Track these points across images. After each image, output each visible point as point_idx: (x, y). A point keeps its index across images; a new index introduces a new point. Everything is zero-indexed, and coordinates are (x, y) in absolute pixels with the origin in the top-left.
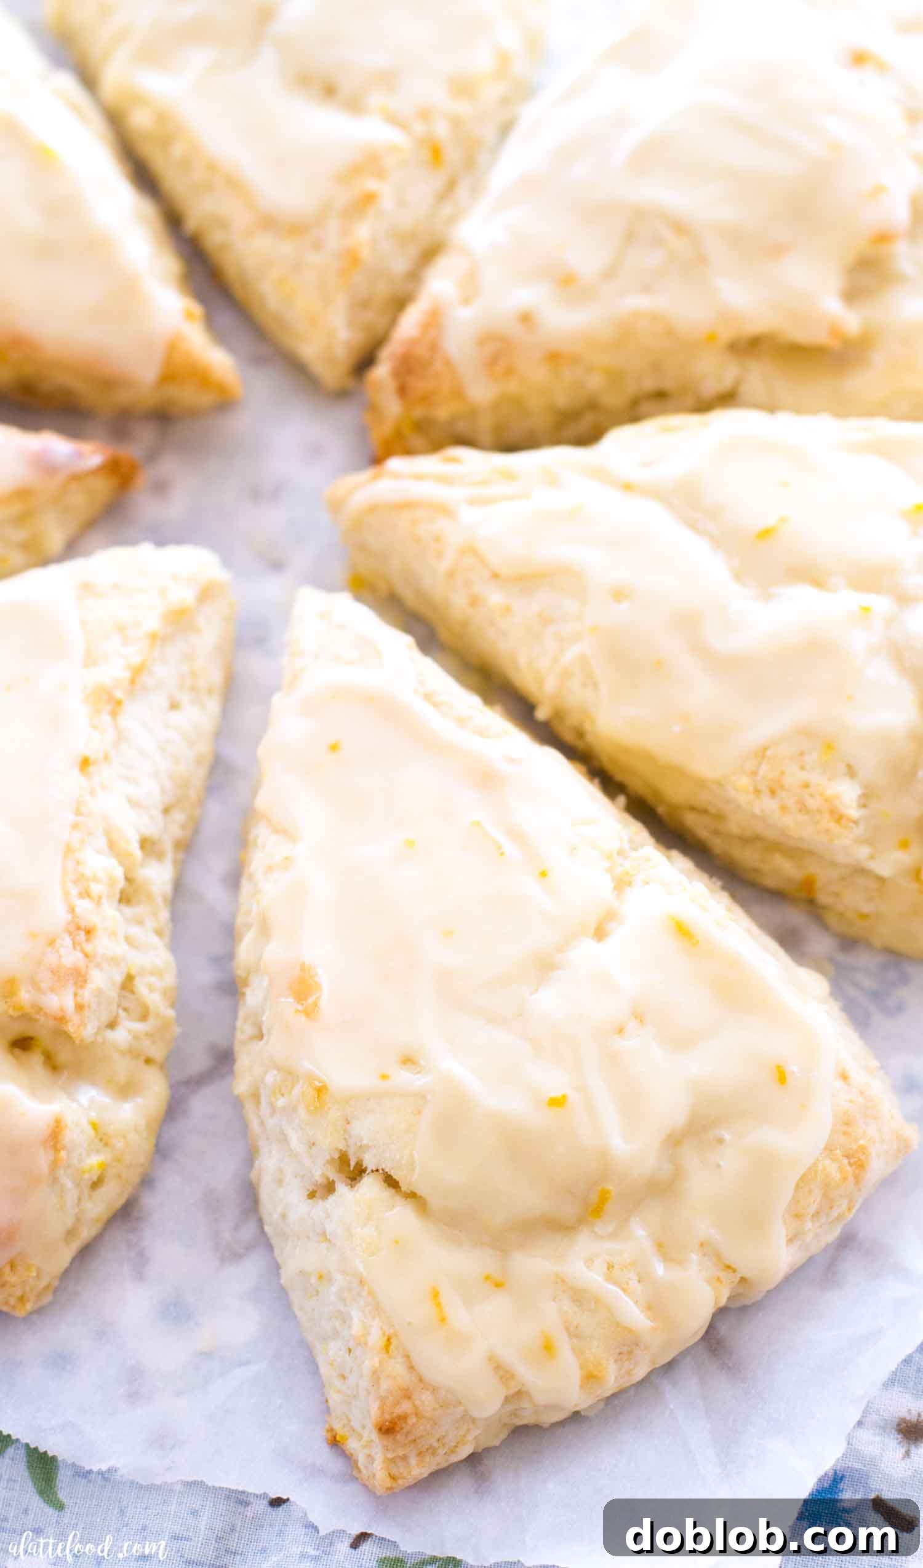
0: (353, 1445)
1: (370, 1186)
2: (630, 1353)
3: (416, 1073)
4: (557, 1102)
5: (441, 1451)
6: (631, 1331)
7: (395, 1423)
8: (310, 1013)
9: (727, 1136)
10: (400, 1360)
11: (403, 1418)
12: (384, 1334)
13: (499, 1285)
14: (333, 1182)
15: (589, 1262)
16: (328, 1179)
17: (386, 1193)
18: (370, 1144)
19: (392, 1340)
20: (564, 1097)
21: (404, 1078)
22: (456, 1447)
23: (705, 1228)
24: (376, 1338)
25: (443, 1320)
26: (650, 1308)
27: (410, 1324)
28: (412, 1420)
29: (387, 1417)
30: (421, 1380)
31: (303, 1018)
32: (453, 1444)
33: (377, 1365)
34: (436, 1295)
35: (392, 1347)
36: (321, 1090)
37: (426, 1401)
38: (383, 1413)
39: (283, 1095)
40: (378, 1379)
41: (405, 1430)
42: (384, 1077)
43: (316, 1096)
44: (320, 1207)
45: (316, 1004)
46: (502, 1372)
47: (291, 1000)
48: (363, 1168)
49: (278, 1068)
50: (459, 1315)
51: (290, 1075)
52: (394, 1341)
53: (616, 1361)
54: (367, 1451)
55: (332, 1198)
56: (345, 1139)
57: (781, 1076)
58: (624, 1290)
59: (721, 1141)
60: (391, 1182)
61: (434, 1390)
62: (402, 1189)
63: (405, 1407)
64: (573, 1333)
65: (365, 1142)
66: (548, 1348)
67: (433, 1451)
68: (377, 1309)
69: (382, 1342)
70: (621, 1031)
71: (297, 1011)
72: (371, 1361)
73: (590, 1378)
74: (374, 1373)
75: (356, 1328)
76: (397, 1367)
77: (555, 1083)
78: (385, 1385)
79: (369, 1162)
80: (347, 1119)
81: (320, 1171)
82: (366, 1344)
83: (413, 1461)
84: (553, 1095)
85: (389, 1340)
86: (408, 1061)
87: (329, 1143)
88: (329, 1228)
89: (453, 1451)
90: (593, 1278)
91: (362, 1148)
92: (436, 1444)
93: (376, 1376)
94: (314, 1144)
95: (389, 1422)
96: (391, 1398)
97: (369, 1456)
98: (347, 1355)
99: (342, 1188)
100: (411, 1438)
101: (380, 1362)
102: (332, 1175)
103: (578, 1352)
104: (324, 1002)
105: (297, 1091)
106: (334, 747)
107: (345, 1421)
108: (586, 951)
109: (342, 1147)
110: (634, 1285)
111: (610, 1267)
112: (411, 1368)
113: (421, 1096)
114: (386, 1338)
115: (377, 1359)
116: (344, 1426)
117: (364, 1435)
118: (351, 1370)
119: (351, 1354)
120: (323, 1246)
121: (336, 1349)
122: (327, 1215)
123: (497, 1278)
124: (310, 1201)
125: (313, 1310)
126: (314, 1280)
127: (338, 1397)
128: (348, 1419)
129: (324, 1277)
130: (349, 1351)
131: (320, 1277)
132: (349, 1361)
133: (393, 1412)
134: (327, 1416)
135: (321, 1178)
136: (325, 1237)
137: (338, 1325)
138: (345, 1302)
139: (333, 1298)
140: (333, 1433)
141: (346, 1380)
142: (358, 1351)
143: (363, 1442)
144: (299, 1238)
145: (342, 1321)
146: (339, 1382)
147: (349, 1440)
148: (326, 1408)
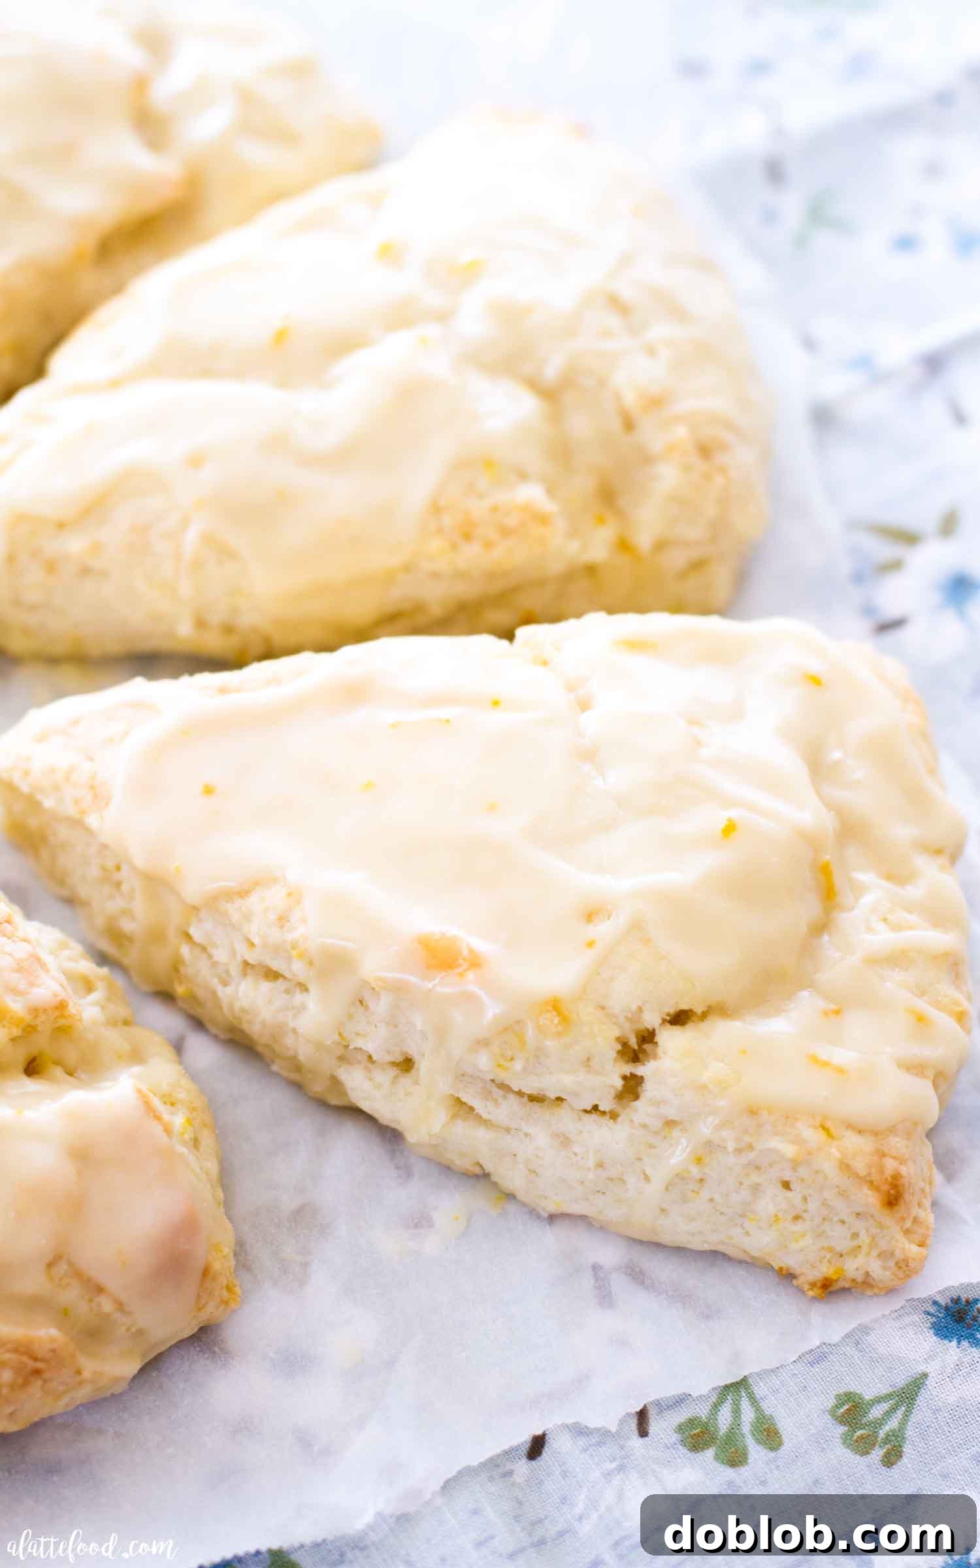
0: (853, 1267)
1: (670, 1040)
2: (957, 976)
3: (609, 917)
4: (730, 829)
5: (927, 1188)
7: (897, 1185)
8: (475, 962)
9: (836, 755)
10: (848, 1133)
11: (895, 1176)
12: (815, 1127)
13: (838, 1012)
14: (632, 1074)
15: (868, 930)
16: (625, 1078)
17: (685, 1032)
18: (639, 1004)
19: (826, 1126)
20: (729, 820)
21: (603, 930)
24: (812, 1136)
25: (840, 1070)
26: (935, 924)
27: (825, 1098)
28: (903, 1170)
29: (883, 1189)
30: (877, 1134)
31: (471, 974)
33: (838, 1155)
34: (815, 1061)
35: (833, 1130)
36: (555, 1006)
37: (895, 1144)
38: (877, 1189)
39: (512, 1059)
40: (848, 1166)
42: (591, 944)
43: (555, 1016)
44: (641, 1109)
45: (471, 951)
46: (912, 1067)
47: (442, 975)
48: (649, 1029)
49: (484, 1043)
50: (842, 1056)
51: (510, 1031)
52: (828, 1124)
53: (957, 990)
54: (875, 1253)
55: (645, 1088)
56: (615, 1024)
57: (815, 680)
58: (912, 928)
60: (679, 1018)
61: (890, 1130)
62: (698, 1011)
63: (889, 1165)
64: (919, 993)
65: (634, 1007)
66: (921, 1019)
67: (923, 1193)
68: (789, 1116)
69: (821, 1136)
71: (460, 975)
72: (828, 1161)
73: (961, 1018)
74: (840, 1167)
75: (787, 1151)
76: (853, 1142)
77: (709, 819)
78: (861, 1164)
79: (651, 1019)
80: (600, 1006)
81: (613, 1075)
82: (810, 1152)
84: (722, 826)
85: (823, 1128)
86: (590, 916)
87: (604, 1043)
88: (671, 1113)
90: (883, 938)
91: (633, 1018)
93: (845, 1167)
94: (588, 1059)
95: (889, 1190)
96: (873, 1172)
97: (879, 1255)
98: (788, 1192)
99: (645, 1070)
101: (837, 1149)
102: (628, 1069)
103: (939, 1006)
104: (476, 945)
105: (529, 1034)
106: (208, 790)
107: (828, 1256)
109: (617, 1033)
110: (910, 918)
111: (885, 921)
112: (861, 1132)
113: (636, 927)
114: (821, 1129)
115: (834, 1150)
116: (829, 1262)
117: (864, 1239)
118: (805, 1199)
119: (791, 1186)
120: (676, 1133)
121: (771, 1202)
122: (658, 1103)
123: (833, 1006)
124: (619, 1119)
125: (712, 1200)
126: (695, 1171)
127: (808, 1241)
128: (831, 1249)
129: (706, 1151)
130: (786, 1185)
131: (699, 1161)
132: (795, 1196)
133: (886, 1179)
134: (795, 1282)
135: (619, 1083)
136: (670, 1124)
137: (755, 1178)
138: (750, 1147)
139: (732, 1160)
140: (819, 1284)
141: (805, 1215)
142: (802, 1172)
143: (865, 1249)
144: (640, 1159)
145: (758, 1168)
146: (799, 1227)
147: (845, 1268)
148: (787, 1276)
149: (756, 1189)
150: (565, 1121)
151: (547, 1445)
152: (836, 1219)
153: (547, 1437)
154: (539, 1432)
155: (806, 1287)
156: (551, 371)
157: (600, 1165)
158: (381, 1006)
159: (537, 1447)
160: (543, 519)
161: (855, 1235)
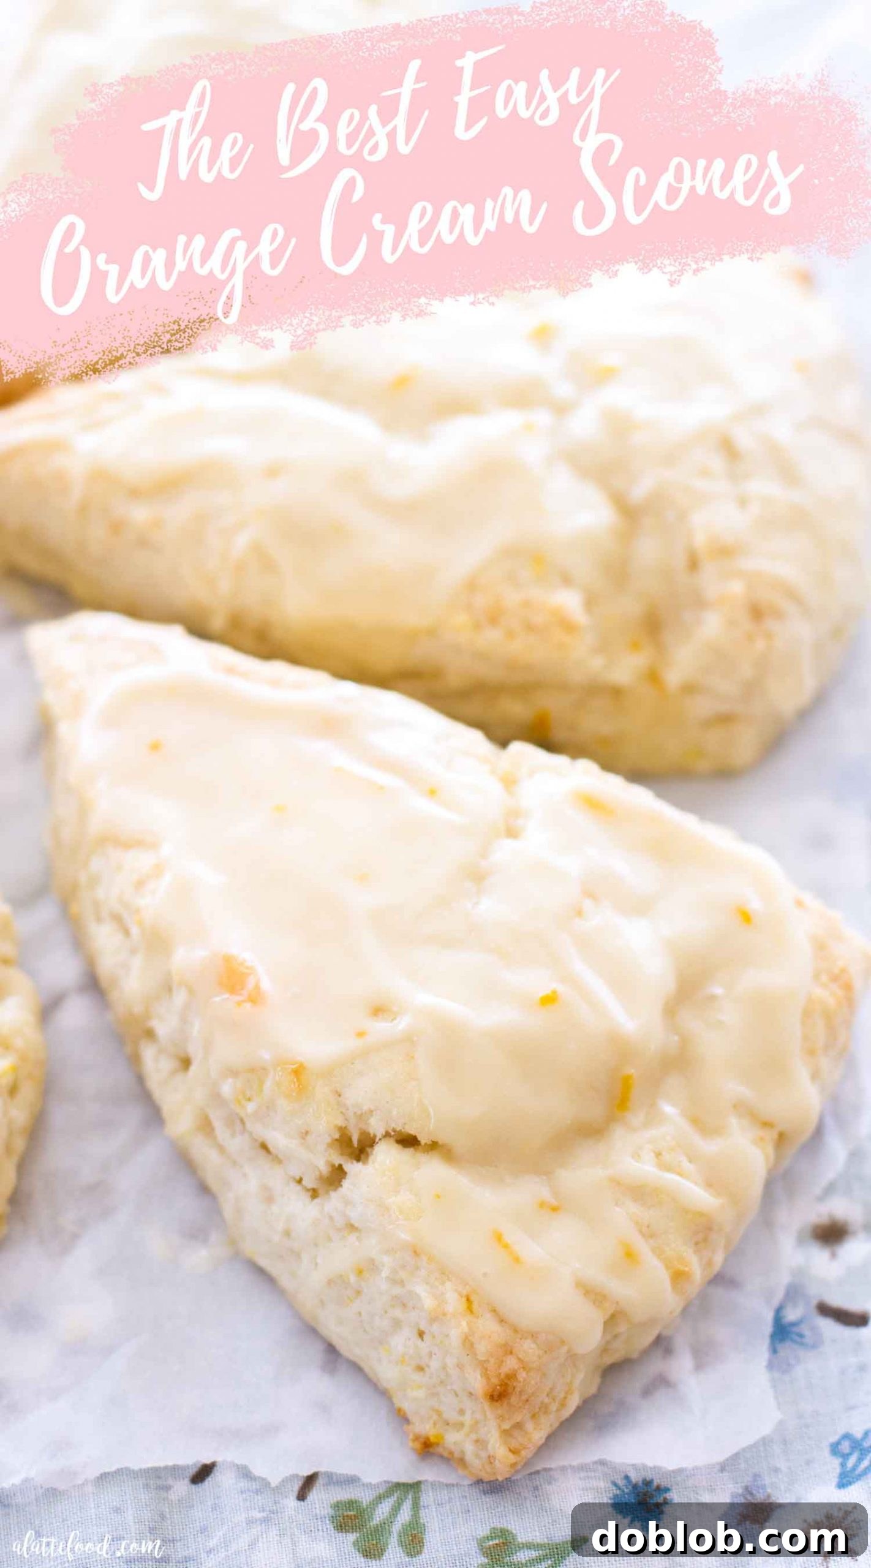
0: (453, 1439)
1: (385, 1155)
2: (705, 1240)
3: (393, 1020)
4: (550, 1000)
5: (554, 1407)
6: (701, 1214)
7: (506, 1384)
8: (256, 998)
9: (718, 991)
10: (489, 1316)
11: (512, 1376)
12: (461, 1295)
13: (555, 1209)
14: (340, 1166)
15: (636, 1156)
16: (333, 1166)
17: (407, 1154)
18: (372, 1108)
20: (554, 992)
21: (381, 1028)
22: (565, 1398)
23: (734, 1088)
24: (453, 1302)
25: (517, 1260)
26: (709, 1185)
27: (485, 1274)
28: (522, 1375)
29: (495, 1381)
30: (516, 1331)
31: (248, 1006)
32: (562, 1395)
33: (466, 1329)
34: (499, 1237)
35: (475, 1306)
36: (298, 1072)
37: (528, 1349)
38: (488, 1379)
39: (249, 1100)
40: (472, 1345)
41: (518, 1389)
42: (360, 1034)
43: (295, 1080)
44: (334, 1201)
45: (257, 987)
46: (593, 1294)
47: (226, 996)
48: (372, 1135)
49: (234, 1073)
50: (531, 1251)
51: (255, 1073)
52: (472, 1298)
53: (695, 1252)
54: (474, 1436)
55: (346, 1183)
56: (341, 1113)
57: (746, 917)
58: (680, 1174)
59: (713, 998)
60: (408, 1141)
61: (533, 1336)
62: (423, 1142)
63: (511, 1363)
64: (648, 1233)
65: (365, 1108)
66: (630, 1255)
67: (545, 1409)
68: (444, 1273)
69: (462, 1305)
70: (579, 913)
71: (239, 1003)
72: (457, 1329)
73: (679, 1277)
74: (465, 1341)
75: (428, 1302)
76: (487, 1325)
77: (539, 982)
78: (482, 1348)
79: (376, 1127)
80: (337, 1092)
81: (321, 1159)
82: (444, 1314)
83: (529, 1426)
84: (544, 994)
85: (468, 1300)
86: (378, 1011)
87: (325, 1125)
88: (354, 1215)
89: (563, 1405)
90: (645, 1169)
91: (362, 1117)
92: (546, 1400)
93: (468, 1343)
94: (307, 1133)
95: (499, 1385)
96: (492, 1361)
97: (477, 1441)
98: (420, 1340)
99: (353, 1168)
100: (524, 1397)
101: (468, 1323)
102: (337, 1160)
103: (658, 1252)
104: (266, 984)
105: (268, 1084)
106: (155, 747)
107: (435, 1417)
108: (505, 851)
109: (340, 1122)
110: (686, 1165)
111: (658, 1155)
112: (502, 1321)
113: (409, 1040)
114: (464, 1299)
115: (464, 1323)
116: (435, 1424)
117: (467, 1419)
118: (430, 1354)
119: (424, 1337)
120: (352, 1238)
121: (402, 1342)
122: (347, 1202)
123: (555, 1203)
124: (316, 1200)
125: (360, 1313)
126: (353, 1279)
127: (420, 1394)
128: (439, 1413)
129: (366, 1269)
130: (421, 1334)
131: (360, 1272)
132: (424, 1346)
133: (500, 1374)
134: (405, 1427)
135: (324, 1169)
136: (352, 1227)
137: (398, 1313)
138: (402, 1283)
139: (384, 1286)
140: (422, 1440)
141: (426, 1369)
142: (435, 1328)
143: (466, 1429)
144: (316, 1245)
145: (404, 1305)
146: (416, 1377)
147: (446, 1437)
148: (402, 1418)
149: (397, 1324)
150: (276, 1178)
151: (212, 1475)
152: (449, 1388)
153: (215, 1468)
154: (208, 1461)
155: (411, 1436)
156: (640, 491)
157: (287, 1233)
158: (180, 998)
159: (203, 1473)
160: (568, 626)
161: (462, 1412)
